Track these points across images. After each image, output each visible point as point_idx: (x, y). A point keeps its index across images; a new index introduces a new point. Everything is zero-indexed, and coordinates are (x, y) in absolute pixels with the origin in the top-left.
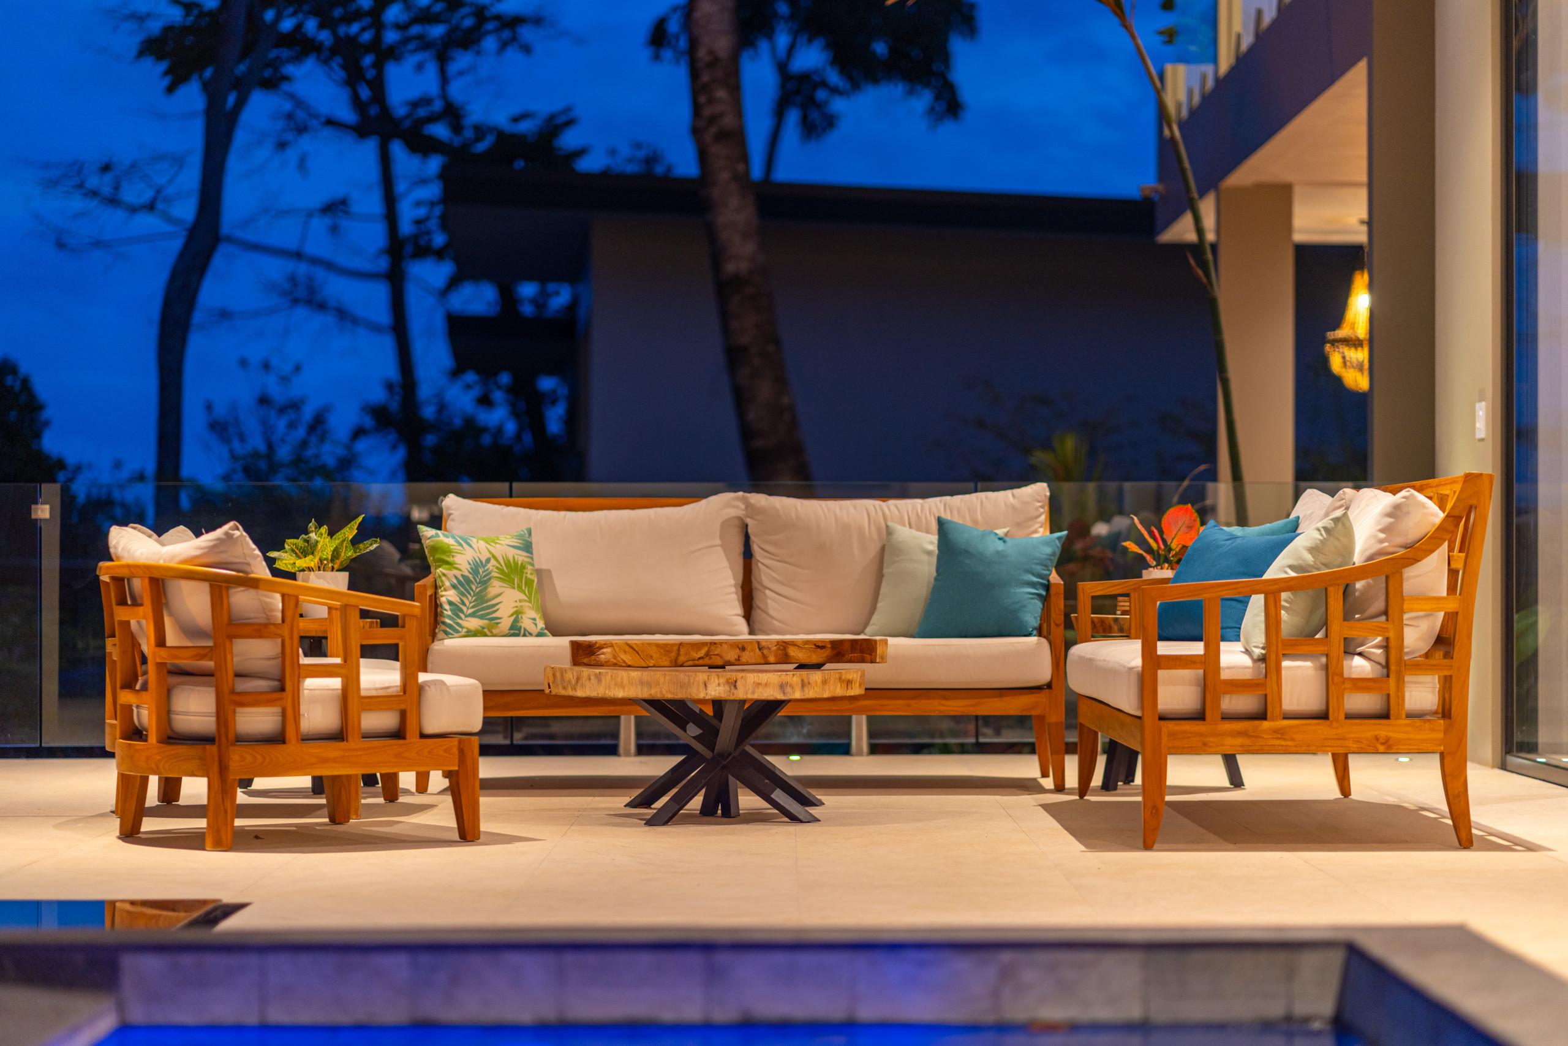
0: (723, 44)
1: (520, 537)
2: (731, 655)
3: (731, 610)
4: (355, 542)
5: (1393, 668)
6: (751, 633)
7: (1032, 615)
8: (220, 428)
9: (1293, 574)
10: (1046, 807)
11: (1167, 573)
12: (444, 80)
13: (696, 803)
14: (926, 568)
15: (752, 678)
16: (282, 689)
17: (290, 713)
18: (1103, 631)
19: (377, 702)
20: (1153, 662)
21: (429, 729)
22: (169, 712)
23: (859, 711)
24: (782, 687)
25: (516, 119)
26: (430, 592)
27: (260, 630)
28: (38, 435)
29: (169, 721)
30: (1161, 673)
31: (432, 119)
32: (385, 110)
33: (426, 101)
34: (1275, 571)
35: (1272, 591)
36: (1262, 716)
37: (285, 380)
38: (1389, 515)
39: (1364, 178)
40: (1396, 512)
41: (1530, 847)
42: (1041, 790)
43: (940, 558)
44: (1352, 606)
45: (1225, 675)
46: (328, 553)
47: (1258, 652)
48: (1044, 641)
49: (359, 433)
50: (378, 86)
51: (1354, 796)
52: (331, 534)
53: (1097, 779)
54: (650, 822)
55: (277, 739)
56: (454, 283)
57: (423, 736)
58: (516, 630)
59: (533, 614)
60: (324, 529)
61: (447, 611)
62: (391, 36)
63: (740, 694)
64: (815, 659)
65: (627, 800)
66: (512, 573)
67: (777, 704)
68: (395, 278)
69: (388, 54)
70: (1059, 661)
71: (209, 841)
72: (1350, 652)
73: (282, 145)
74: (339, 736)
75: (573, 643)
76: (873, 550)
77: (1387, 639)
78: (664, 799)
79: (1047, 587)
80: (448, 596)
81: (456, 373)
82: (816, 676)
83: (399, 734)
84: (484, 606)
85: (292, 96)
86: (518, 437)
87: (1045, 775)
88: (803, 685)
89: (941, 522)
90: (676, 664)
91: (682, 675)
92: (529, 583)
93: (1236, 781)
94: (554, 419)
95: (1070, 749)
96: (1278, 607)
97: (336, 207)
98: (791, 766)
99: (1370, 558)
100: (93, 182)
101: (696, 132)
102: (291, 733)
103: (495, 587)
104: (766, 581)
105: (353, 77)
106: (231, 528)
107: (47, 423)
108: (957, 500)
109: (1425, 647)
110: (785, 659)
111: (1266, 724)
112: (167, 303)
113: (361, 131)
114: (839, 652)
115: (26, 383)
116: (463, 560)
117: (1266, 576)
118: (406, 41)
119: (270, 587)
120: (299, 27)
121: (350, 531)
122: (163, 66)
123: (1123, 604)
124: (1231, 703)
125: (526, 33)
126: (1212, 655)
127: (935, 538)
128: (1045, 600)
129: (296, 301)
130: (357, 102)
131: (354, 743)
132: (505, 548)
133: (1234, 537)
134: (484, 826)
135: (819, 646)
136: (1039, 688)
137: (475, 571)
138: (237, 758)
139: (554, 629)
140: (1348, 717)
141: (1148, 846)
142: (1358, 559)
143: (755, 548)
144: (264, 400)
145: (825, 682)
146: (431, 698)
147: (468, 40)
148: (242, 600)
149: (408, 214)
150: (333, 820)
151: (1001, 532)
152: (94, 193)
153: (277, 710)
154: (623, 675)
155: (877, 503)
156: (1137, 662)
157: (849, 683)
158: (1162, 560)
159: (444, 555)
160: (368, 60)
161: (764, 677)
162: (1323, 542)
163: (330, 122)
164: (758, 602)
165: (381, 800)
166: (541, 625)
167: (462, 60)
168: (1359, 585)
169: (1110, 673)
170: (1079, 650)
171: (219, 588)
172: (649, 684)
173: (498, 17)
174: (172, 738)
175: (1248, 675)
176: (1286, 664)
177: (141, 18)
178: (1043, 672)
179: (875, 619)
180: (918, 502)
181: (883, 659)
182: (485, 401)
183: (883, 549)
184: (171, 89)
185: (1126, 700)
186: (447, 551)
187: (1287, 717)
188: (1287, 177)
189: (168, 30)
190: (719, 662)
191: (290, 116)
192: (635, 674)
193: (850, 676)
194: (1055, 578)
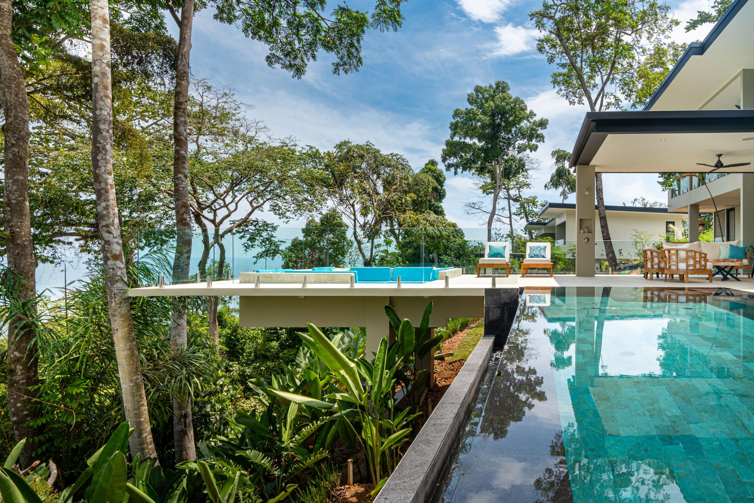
12: (519, 192)
32: (510, 196)
33: (517, 195)
68: (510, 218)
97: (503, 209)
113: (506, 199)
183: (720, 248)
189: (483, 186)
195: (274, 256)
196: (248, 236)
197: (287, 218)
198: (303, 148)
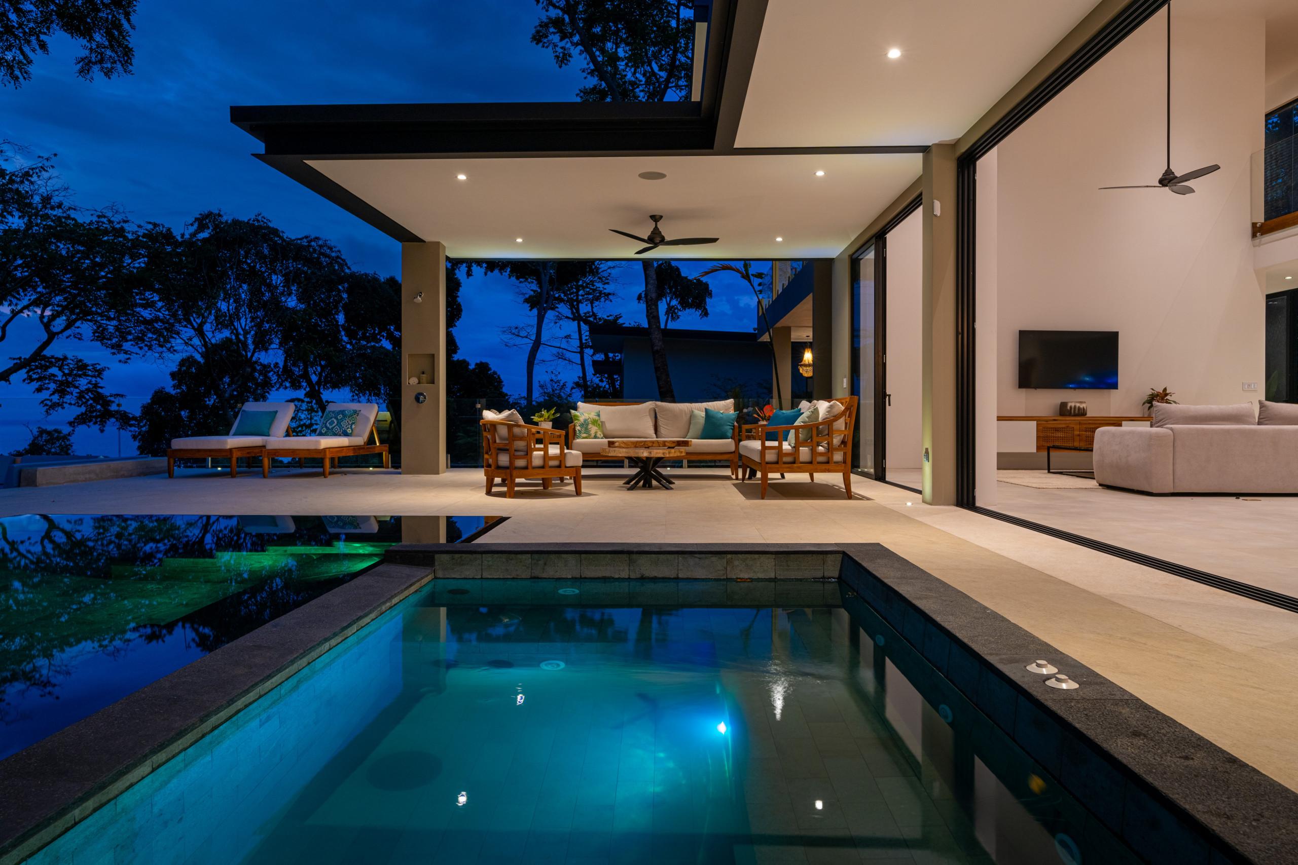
0: (654, 295)
1: (597, 413)
2: (650, 445)
3: (652, 432)
4: (554, 414)
5: (830, 450)
6: (657, 438)
7: (730, 433)
8: (541, 386)
9: (802, 424)
10: (734, 485)
11: (765, 423)
12: (592, 307)
13: (642, 483)
14: (702, 421)
15: (655, 451)
16: (527, 454)
17: (530, 460)
18: (749, 438)
19: (554, 458)
20: (764, 447)
21: (567, 465)
22: (497, 460)
23: (685, 459)
24: (663, 454)
25: (608, 317)
26: (573, 427)
27: (521, 438)
28: (502, 388)
29: (497, 463)
30: (766, 451)
31: (590, 317)
32: (579, 315)
33: (588, 312)
34: (797, 423)
35: (797, 429)
36: (794, 463)
37: (556, 376)
38: (829, 408)
39: (811, 325)
40: (831, 407)
41: (868, 499)
42: (732, 479)
43: (706, 419)
44: (819, 432)
45: (784, 452)
46: (547, 417)
47: (793, 445)
48: (733, 441)
49: (573, 388)
50: (578, 310)
51: (815, 482)
52: (548, 412)
53: (747, 476)
54: (629, 489)
55: (526, 468)
56: (594, 354)
57: (566, 467)
58: (595, 437)
59: (600, 433)
60: (546, 411)
61: (578, 432)
62: (580, 298)
63: (652, 455)
64: (672, 446)
65: (624, 482)
66: (594, 422)
67: (662, 458)
68: (582, 353)
69: (579, 302)
70: (737, 445)
71: (507, 495)
72: (818, 445)
73: (556, 323)
74: (543, 467)
75: (609, 442)
76: (688, 416)
77: (828, 442)
78: (634, 482)
79: (734, 426)
80: (578, 428)
81: (594, 375)
82: (673, 450)
83: (559, 466)
84: (587, 431)
85: (558, 312)
86: (609, 388)
87: (733, 474)
88: (669, 453)
89: (706, 409)
90: (636, 447)
91: (637, 450)
92: (599, 425)
93: (783, 477)
94: (618, 384)
95: (740, 467)
96: (799, 433)
97: (568, 337)
98: (665, 472)
99: (824, 419)
100: (513, 331)
101: (647, 316)
102: (529, 467)
103: (590, 426)
104: (660, 424)
105: (572, 307)
106: (513, 411)
107: (504, 385)
108: (710, 403)
109: (839, 444)
110: (665, 445)
111: (795, 465)
112: (529, 358)
113: (573, 320)
114: (679, 444)
115: (499, 376)
116: (582, 419)
117: (795, 425)
118: (583, 299)
119: (524, 427)
120: (560, 296)
121: (553, 411)
122: (529, 305)
123: (754, 431)
124: (785, 459)
125: (610, 297)
126: (781, 445)
127: (704, 413)
128: (733, 430)
129: (559, 358)
130: (572, 313)
131: (547, 469)
132: (593, 415)
133: (784, 413)
134: (583, 490)
135: (674, 442)
136: (731, 453)
137: (585, 422)
138: (515, 473)
139: (606, 437)
140: (818, 463)
141: (763, 498)
142: (820, 420)
143: (658, 416)
144: (552, 380)
145: (675, 452)
146: (568, 457)
147: (598, 299)
148: (516, 430)
149: (584, 338)
150: (544, 488)
151: (721, 412)
152: (514, 334)
153: (526, 460)
154: (621, 450)
155: (689, 404)
156: (760, 448)
157: (681, 452)
158: (763, 419)
159: (576, 418)
160: (575, 303)
161: (658, 451)
162: (811, 415)
163: (567, 317)
164: (658, 429)
165: (559, 482)
166: (602, 436)
167: (596, 303)
168: (820, 427)
169: (752, 450)
170: (742, 443)
171: (510, 427)
172: (628, 453)
173: (605, 293)
174: (498, 467)
175: (790, 452)
176: (801, 448)
177: (524, 294)
178: (733, 448)
179: (689, 434)
180: (700, 404)
181: (691, 446)
182: (601, 381)
183: (691, 416)
184: (530, 310)
185: (757, 458)
186: (577, 416)
187: (801, 463)
188: (790, 325)
189: (530, 296)
190: (647, 446)
191: (558, 316)
192: (624, 450)
193: (682, 450)
194: (736, 424)
195: (103, 423)
196: (52, 386)
197: (126, 352)
198: (139, 226)
